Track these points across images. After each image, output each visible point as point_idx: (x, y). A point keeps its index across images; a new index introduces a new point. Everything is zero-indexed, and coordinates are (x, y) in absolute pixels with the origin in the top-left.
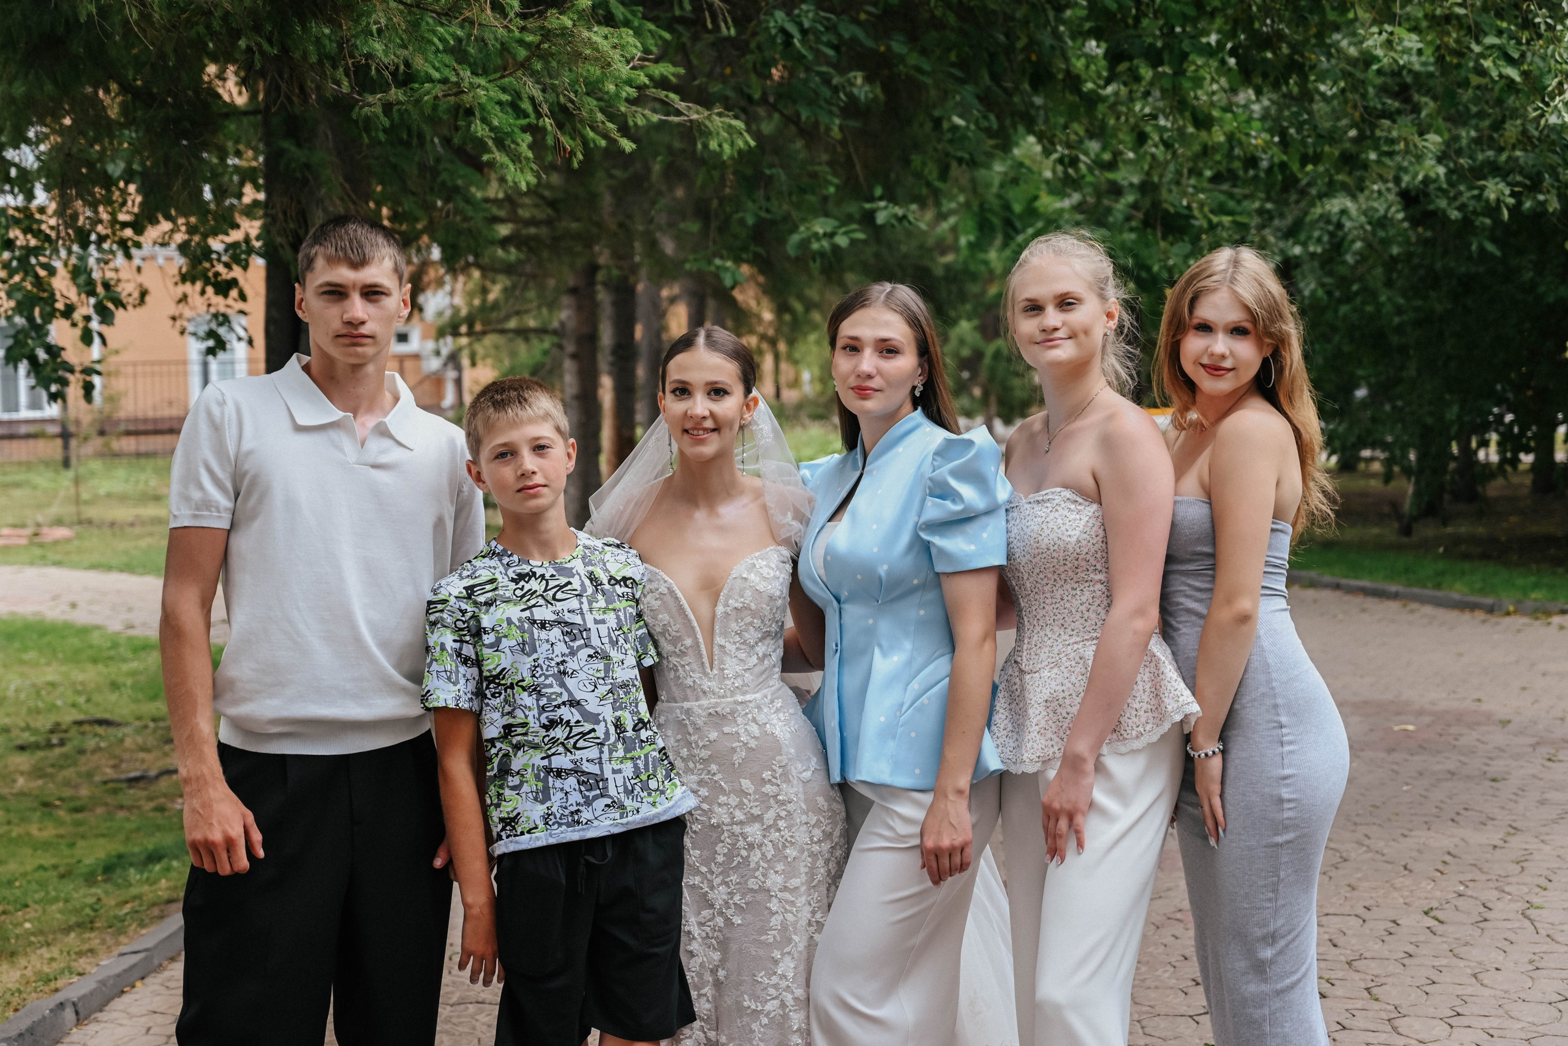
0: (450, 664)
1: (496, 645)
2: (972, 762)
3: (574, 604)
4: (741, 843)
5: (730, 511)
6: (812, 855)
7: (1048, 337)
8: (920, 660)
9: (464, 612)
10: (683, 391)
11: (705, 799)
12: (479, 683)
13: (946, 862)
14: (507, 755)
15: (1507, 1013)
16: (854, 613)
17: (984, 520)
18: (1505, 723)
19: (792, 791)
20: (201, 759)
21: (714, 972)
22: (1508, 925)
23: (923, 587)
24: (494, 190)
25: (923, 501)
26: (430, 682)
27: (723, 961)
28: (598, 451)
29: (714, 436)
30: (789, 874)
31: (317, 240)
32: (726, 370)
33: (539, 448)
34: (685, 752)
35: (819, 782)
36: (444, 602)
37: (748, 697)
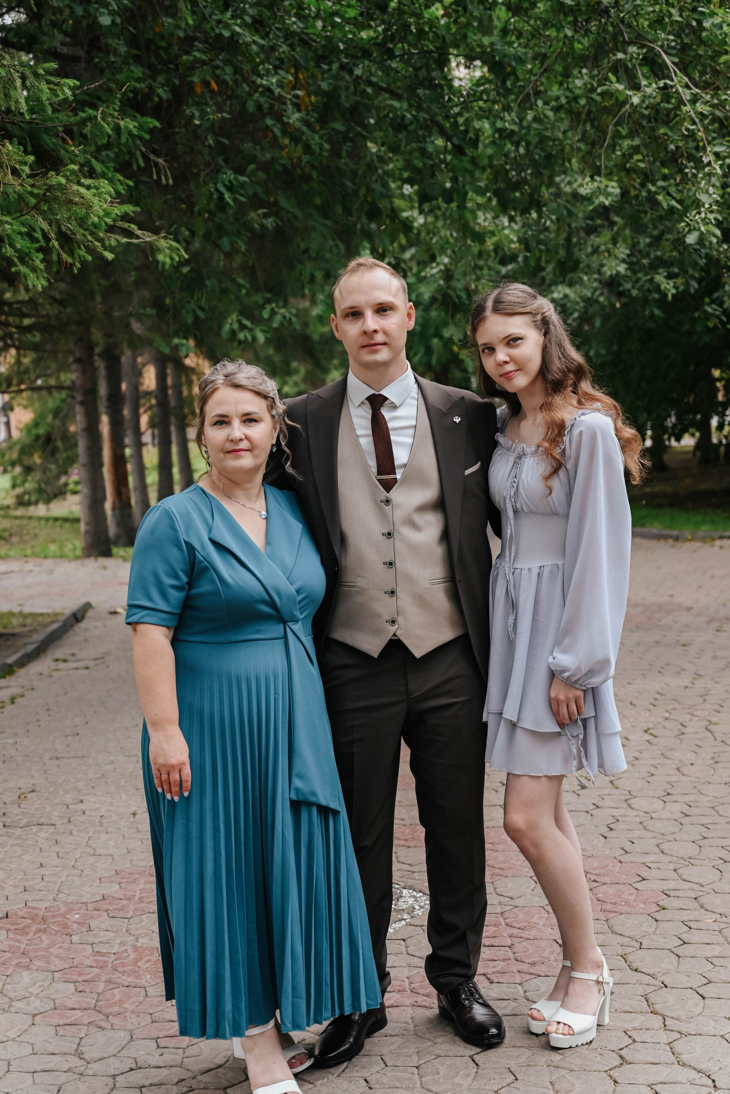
15: (699, 791)
18: (689, 609)
22: (698, 736)
24: (23, 296)
28: (101, 465)
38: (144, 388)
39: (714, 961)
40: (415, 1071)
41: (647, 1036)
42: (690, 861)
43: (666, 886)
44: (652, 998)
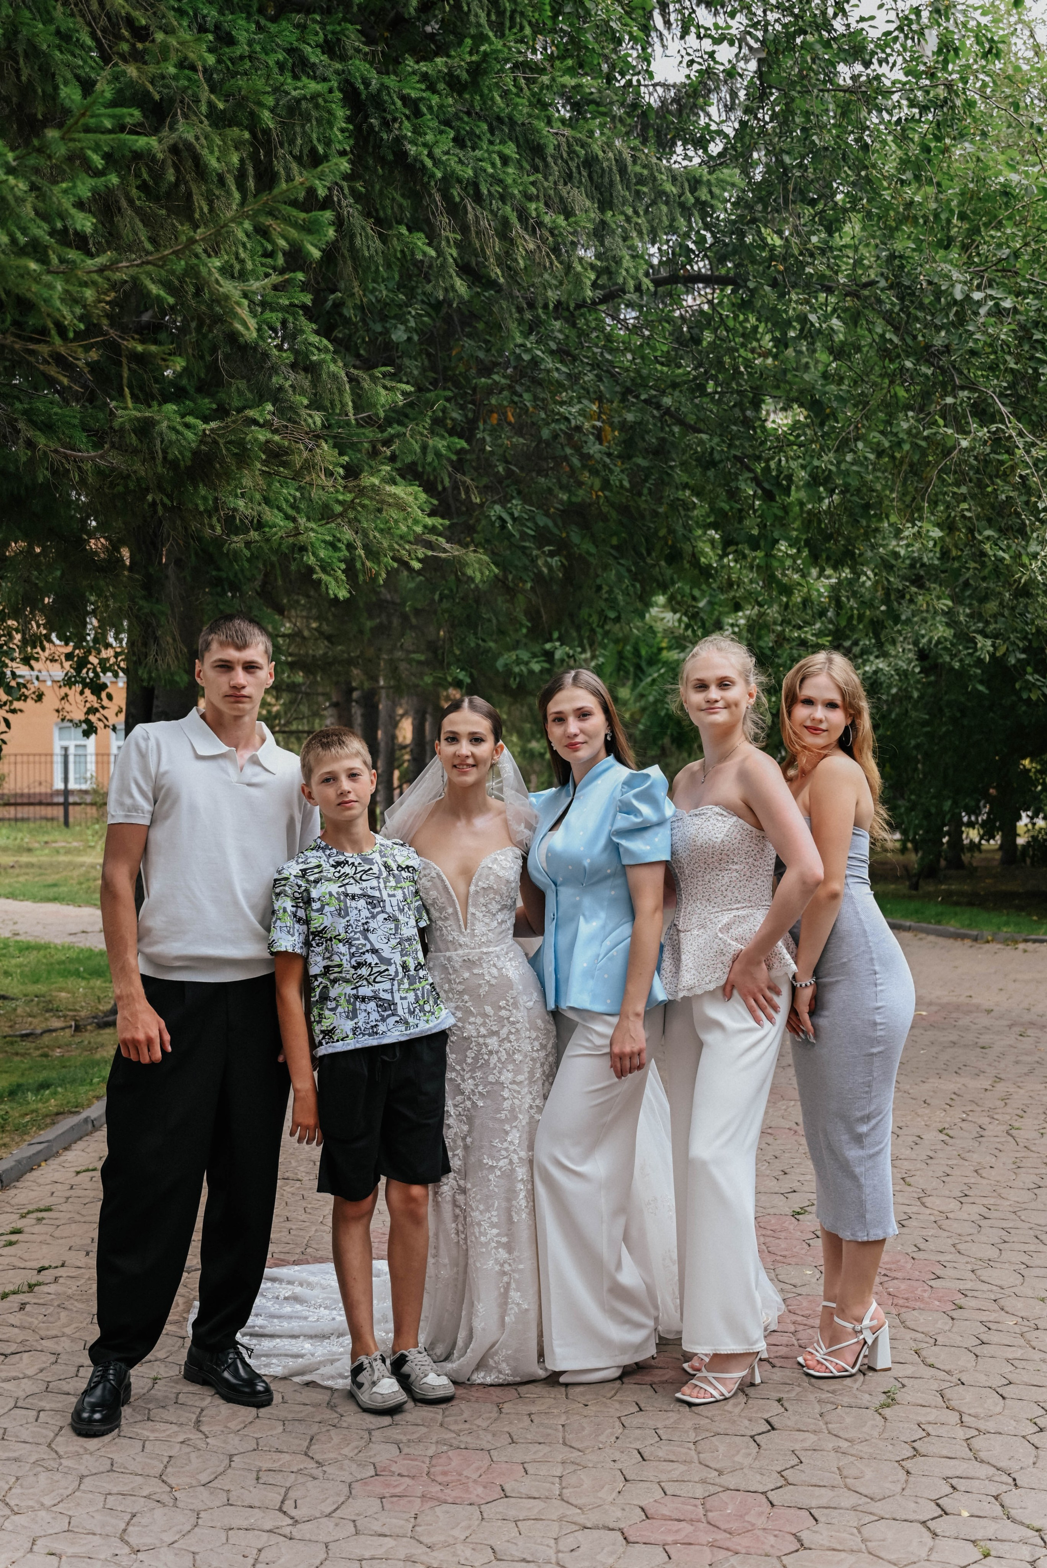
0: (289, 921)
1: (321, 910)
2: (646, 993)
3: (374, 883)
4: (484, 1050)
5: (481, 822)
6: (533, 1059)
7: (711, 706)
8: (611, 925)
9: (300, 886)
10: (454, 738)
11: (459, 1020)
12: (307, 936)
13: (627, 1063)
14: (326, 987)
15: (999, 1195)
16: (567, 894)
17: (657, 829)
18: (989, 1011)
19: (520, 1015)
20: (130, 983)
21: (464, 1139)
22: (999, 1140)
23: (613, 875)
25: (615, 816)
26: (276, 934)
27: (470, 1132)
29: (474, 769)
30: (517, 1072)
31: (212, 630)
32: (483, 726)
33: (353, 775)
34: (446, 986)
35: (539, 1009)
36: (286, 879)
37: (491, 949)
38: (400, 739)
39: (1016, 1363)
40: (691, 1445)
41: (942, 1431)
42: (989, 1263)
43: (962, 1285)
44: (948, 1393)
